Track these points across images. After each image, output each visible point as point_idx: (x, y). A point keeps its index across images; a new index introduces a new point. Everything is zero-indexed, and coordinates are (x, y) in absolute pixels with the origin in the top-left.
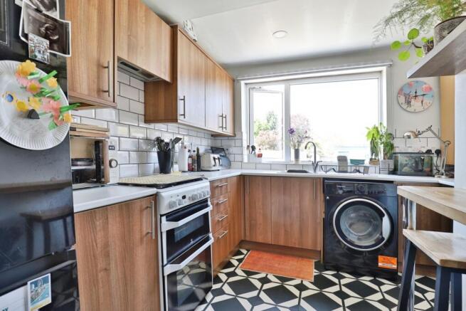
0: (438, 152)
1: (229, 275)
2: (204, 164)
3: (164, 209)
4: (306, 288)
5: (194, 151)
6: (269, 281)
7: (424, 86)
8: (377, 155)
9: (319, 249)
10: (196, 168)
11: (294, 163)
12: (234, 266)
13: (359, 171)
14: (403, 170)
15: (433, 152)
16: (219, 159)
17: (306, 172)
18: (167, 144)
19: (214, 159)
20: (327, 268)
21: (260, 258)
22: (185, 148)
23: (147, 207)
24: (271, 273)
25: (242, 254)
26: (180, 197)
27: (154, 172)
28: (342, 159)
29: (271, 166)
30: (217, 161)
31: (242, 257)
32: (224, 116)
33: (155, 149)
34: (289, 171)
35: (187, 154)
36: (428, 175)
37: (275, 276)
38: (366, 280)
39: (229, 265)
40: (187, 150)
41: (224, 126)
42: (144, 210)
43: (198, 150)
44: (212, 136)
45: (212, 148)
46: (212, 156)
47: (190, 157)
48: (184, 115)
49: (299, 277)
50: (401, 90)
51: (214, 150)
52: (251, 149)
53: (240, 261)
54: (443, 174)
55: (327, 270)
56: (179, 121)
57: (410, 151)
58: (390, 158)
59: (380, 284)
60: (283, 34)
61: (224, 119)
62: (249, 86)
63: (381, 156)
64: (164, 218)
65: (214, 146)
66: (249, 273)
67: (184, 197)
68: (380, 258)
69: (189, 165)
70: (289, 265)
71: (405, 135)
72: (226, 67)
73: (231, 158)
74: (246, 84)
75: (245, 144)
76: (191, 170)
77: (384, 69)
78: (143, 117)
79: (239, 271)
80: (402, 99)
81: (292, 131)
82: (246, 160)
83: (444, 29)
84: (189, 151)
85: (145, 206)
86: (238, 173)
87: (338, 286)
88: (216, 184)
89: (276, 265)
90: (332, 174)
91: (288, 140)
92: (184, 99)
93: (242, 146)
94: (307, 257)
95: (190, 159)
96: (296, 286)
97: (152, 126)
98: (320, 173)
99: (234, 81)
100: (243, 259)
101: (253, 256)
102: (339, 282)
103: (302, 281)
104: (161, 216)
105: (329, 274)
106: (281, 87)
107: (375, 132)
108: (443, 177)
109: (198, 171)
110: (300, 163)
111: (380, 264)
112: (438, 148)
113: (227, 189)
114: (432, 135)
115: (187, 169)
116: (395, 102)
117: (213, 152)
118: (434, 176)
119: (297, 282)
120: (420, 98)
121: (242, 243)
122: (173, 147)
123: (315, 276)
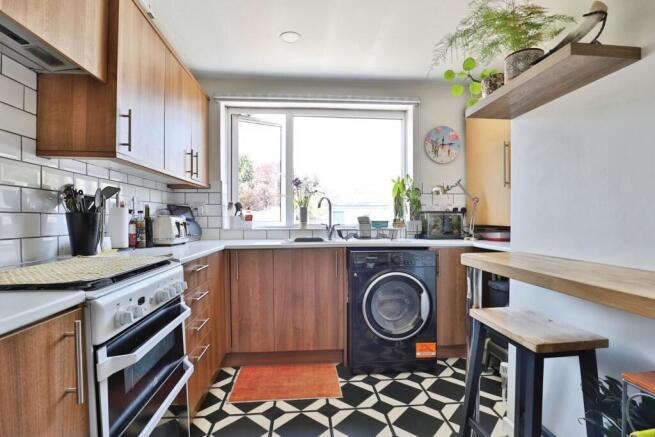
0: (464, 211)
1: (213, 418)
2: (159, 234)
3: (103, 332)
4: (336, 410)
5: (141, 212)
6: (280, 413)
7: (451, 133)
8: (401, 215)
9: (341, 348)
10: (144, 241)
11: (299, 227)
12: (218, 400)
13: (384, 237)
14: (432, 234)
15: (459, 210)
16: (184, 224)
17: (320, 240)
18: (90, 199)
19: (178, 224)
20: (355, 372)
21: (258, 378)
22: (122, 206)
23: (64, 336)
24: (281, 398)
25: (229, 376)
26: (135, 303)
27: (58, 253)
28: (363, 221)
29: (267, 233)
30: (182, 228)
31: (228, 381)
32: (194, 154)
33: (62, 208)
34: (297, 240)
35: (128, 218)
36: (456, 238)
37: (287, 402)
38: (403, 378)
39: (210, 400)
40: (126, 210)
41: (194, 171)
42: (55, 344)
43: (147, 209)
44: (169, 186)
45: (169, 206)
46: (174, 219)
47: (131, 222)
48: (129, 145)
49: (321, 395)
50: (429, 135)
51: (173, 209)
52: (234, 208)
53: (226, 388)
54: (471, 236)
55: (355, 375)
56: (118, 156)
57: (437, 209)
58: (417, 219)
59: (420, 380)
60: (296, 37)
61: (194, 159)
62: (232, 111)
63: (407, 217)
64: (102, 353)
65: (171, 202)
66: (246, 407)
67: (141, 301)
68: (418, 346)
69: (130, 236)
70: (304, 378)
71: (434, 189)
72: (199, 76)
73: (202, 222)
74: (227, 107)
75: (225, 201)
76: (135, 244)
77: (410, 108)
78: (34, 143)
79: (229, 408)
80: (429, 147)
81: (297, 183)
82: (226, 225)
83: (519, 60)
84: (130, 212)
85: (57, 336)
86: (220, 246)
87: (374, 396)
88: (191, 268)
89: (285, 384)
90: (353, 242)
91: (290, 195)
92: (129, 116)
93: (221, 204)
94: (324, 362)
95: (133, 226)
96: (322, 411)
97: (53, 162)
98: (337, 241)
99: (208, 99)
100: (231, 384)
101: (246, 377)
102: (374, 388)
103: (327, 401)
104: (97, 348)
105: (358, 381)
106: (281, 118)
107: (400, 186)
108: (473, 239)
109: (147, 246)
110: (308, 228)
111: (418, 354)
112: (464, 206)
113: (206, 274)
114: (461, 191)
115: (126, 245)
116: (422, 151)
117: (172, 214)
118: (462, 239)
119: (321, 403)
120: (448, 147)
121: (227, 358)
122: (102, 204)
123: (343, 388)
